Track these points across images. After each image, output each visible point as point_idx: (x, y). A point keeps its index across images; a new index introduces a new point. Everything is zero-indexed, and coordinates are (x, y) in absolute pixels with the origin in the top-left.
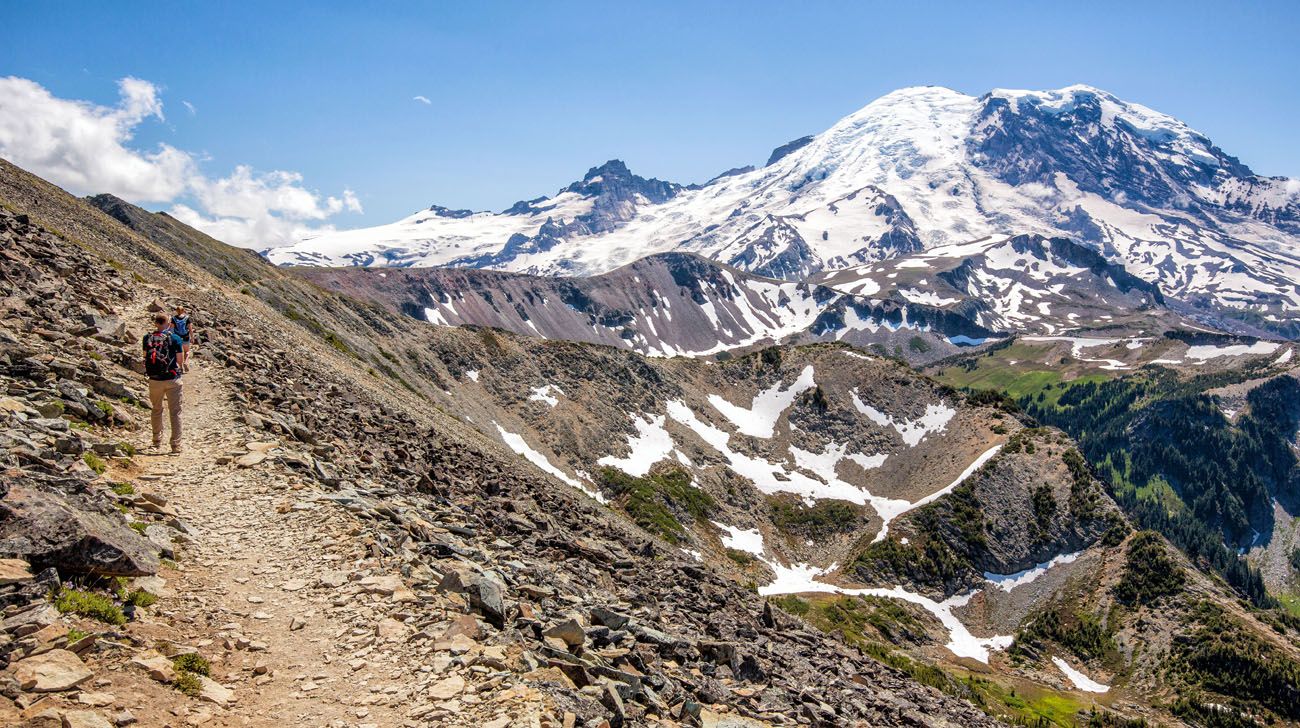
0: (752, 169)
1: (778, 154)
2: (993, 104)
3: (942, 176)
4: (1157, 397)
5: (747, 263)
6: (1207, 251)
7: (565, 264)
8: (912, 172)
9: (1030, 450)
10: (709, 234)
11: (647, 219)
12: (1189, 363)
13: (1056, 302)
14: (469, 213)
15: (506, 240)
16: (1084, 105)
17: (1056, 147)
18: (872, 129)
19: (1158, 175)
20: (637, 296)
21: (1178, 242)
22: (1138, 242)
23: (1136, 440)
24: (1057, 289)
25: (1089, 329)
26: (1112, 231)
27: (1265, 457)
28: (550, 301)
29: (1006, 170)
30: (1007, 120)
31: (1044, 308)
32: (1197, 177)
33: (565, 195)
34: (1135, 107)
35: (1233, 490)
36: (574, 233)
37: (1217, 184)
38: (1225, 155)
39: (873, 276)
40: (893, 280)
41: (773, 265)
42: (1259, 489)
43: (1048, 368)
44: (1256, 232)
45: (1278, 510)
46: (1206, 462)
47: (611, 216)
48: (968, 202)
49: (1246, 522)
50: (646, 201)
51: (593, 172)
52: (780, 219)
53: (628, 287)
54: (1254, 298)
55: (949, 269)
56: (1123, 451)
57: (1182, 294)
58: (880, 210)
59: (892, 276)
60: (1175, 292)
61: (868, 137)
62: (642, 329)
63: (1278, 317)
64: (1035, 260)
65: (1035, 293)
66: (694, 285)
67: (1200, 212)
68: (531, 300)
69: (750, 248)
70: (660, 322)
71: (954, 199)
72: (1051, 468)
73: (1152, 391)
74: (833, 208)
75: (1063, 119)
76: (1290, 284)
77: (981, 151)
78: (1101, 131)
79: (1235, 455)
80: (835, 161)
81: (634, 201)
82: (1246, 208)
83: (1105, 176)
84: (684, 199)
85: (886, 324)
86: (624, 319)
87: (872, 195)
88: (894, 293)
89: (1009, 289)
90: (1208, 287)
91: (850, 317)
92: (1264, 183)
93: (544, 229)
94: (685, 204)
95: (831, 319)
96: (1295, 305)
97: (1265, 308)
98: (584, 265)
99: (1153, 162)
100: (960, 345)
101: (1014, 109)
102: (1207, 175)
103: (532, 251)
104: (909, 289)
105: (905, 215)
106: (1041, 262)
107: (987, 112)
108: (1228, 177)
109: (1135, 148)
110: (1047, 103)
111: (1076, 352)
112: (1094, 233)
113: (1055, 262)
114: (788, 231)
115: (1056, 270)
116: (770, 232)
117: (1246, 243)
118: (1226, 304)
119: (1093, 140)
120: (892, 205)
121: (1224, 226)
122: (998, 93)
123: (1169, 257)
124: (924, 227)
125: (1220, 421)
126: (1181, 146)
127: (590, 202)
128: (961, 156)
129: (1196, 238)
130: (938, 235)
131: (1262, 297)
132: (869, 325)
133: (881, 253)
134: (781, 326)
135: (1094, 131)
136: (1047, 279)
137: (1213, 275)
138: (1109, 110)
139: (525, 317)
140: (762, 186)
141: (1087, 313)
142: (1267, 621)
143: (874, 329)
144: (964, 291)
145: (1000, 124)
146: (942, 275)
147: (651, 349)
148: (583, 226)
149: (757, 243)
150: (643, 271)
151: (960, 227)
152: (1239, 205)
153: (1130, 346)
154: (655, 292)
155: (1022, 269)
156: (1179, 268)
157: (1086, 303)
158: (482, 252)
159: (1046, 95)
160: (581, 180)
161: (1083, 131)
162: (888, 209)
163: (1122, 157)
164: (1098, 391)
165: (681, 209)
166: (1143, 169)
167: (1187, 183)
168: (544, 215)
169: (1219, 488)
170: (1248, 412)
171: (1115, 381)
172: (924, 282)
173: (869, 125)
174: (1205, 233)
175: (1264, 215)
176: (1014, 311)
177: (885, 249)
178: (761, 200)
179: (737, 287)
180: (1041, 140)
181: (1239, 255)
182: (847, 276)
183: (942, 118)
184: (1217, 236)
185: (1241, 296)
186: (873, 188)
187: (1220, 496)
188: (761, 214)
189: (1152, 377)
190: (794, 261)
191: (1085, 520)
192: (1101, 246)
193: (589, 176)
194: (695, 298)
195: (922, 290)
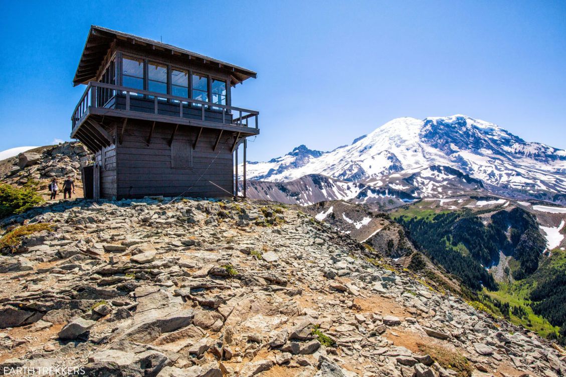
0: (347, 146)
1: (355, 141)
2: (428, 122)
3: (411, 146)
4: (464, 218)
5: (344, 176)
6: (507, 169)
7: (286, 178)
8: (400, 145)
9: (389, 230)
10: (332, 167)
11: (313, 163)
12: (477, 207)
13: (444, 187)
14: (258, 163)
15: (268, 171)
16: (460, 121)
17: (450, 135)
18: (387, 132)
19: (488, 143)
20: (301, 187)
21: (495, 166)
22: (481, 166)
23: (454, 232)
24: (445, 183)
25: (454, 196)
26: (472, 163)
27: (496, 237)
28: (275, 189)
29: (433, 143)
30: (433, 127)
31: (440, 190)
32: (503, 143)
33: (287, 156)
34: (479, 121)
35: (486, 248)
36: (289, 168)
37: (511, 146)
38: (513, 135)
39: (381, 180)
40: (387, 181)
41: (352, 177)
42: (494, 247)
43: (431, 209)
44: (527, 162)
45: (501, 254)
46: (477, 238)
47: (301, 162)
48: (420, 154)
49: (490, 258)
50: (313, 157)
51: (296, 149)
52: (355, 162)
53: (299, 185)
54: (524, 185)
55: (406, 177)
56: (450, 235)
57: (498, 184)
58: (389, 158)
59: (387, 180)
60: (495, 183)
61: (386, 134)
62: (303, 198)
63: (534, 191)
64: (438, 173)
65: (437, 184)
66: (319, 184)
67: (505, 155)
68: (269, 189)
69: (345, 172)
70: (308, 195)
71: (415, 153)
72: (394, 235)
73: (463, 216)
74: (373, 158)
75: (453, 126)
76: (538, 179)
77: (424, 137)
78: (467, 129)
79: (486, 236)
80: (374, 142)
81: (309, 157)
82: (523, 153)
83: (470, 144)
84: (325, 156)
85: (381, 195)
86: (297, 195)
87: (386, 153)
88: (387, 185)
89: (429, 183)
90: (507, 181)
91: (369, 193)
92: (528, 145)
93: (280, 167)
94: (325, 158)
95: (363, 194)
96: (540, 187)
97: (528, 188)
98: (292, 178)
99: (486, 139)
100: (405, 202)
101: (435, 123)
102: (507, 142)
103: (276, 174)
104: (392, 184)
105: (398, 159)
106: (440, 174)
107: (426, 124)
108: (515, 143)
109: (479, 134)
110: (446, 121)
111: (441, 204)
112: (464, 163)
113: (445, 174)
114: (358, 166)
115: (445, 177)
116: (351, 166)
117: (521, 166)
118: (514, 187)
119: (464, 132)
120: (393, 156)
121: (515, 160)
122: (429, 118)
123: (493, 171)
124: (404, 164)
125: (481, 225)
126: (496, 133)
127: (295, 158)
128: (417, 139)
129: (503, 164)
130: (409, 166)
131: (527, 184)
132: (375, 196)
133: (389, 172)
134: (347, 196)
135: (464, 129)
136: (442, 180)
137: (509, 177)
138: (469, 123)
139: (267, 194)
140: (350, 151)
141: (455, 191)
142: (448, 277)
143: (377, 197)
144: (412, 184)
145: (430, 128)
146: (405, 179)
147: (305, 204)
148: (292, 166)
149: (347, 170)
150: (304, 180)
151: (417, 163)
152: (520, 152)
153: (459, 201)
154: (307, 186)
155: (433, 177)
156: (496, 175)
157: (455, 187)
158: (261, 175)
159: (446, 118)
160: (292, 151)
161: (460, 130)
162: (392, 157)
163: (475, 137)
164: (446, 216)
165: (323, 160)
166: (483, 141)
167: (500, 146)
168: (280, 163)
169: (481, 246)
170: (491, 222)
171: (451, 213)
172: (398, 182)
173: (385, 131)
174: (506, 162)
175: (530, 155)
176: (429, 191)
177: (390, 171)
178: (350, 156)
179: (333, 184)
180: (445, 133)
181: (519, 170)
182: (373, 180)
183: (411, 127)
184: (510, 164)
185: (519, 184)
186: (386, 151)
187: (481, 249)
188: (349, 160)
189: (463, 211)
190: (359, 175)
191: (401, 249)
192: (468, 168)
193: (294, 150)
194: (320, 188)
195: (397, 184)
